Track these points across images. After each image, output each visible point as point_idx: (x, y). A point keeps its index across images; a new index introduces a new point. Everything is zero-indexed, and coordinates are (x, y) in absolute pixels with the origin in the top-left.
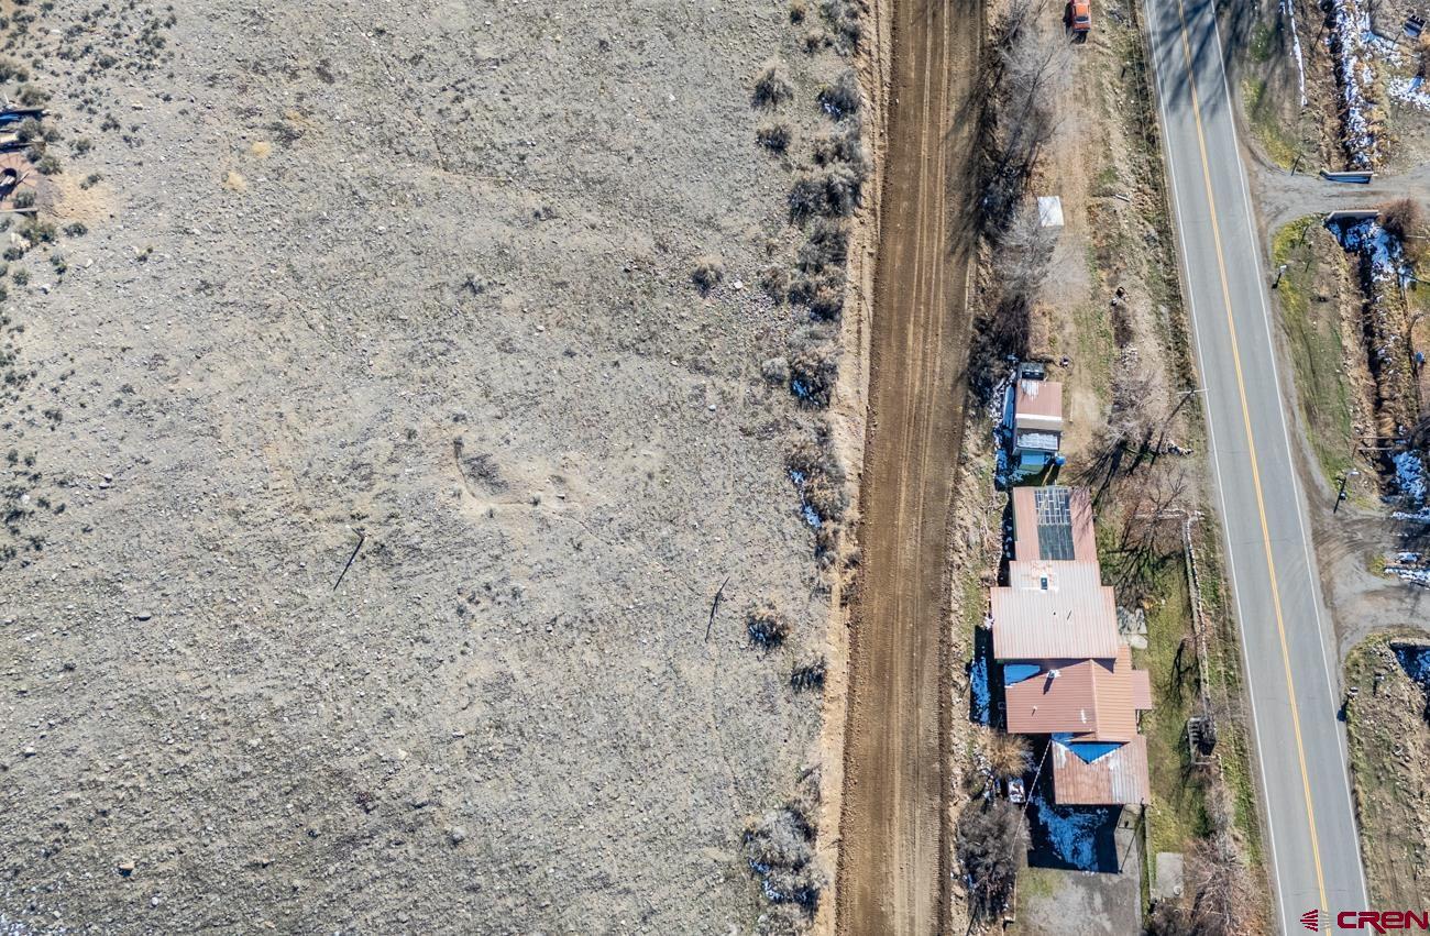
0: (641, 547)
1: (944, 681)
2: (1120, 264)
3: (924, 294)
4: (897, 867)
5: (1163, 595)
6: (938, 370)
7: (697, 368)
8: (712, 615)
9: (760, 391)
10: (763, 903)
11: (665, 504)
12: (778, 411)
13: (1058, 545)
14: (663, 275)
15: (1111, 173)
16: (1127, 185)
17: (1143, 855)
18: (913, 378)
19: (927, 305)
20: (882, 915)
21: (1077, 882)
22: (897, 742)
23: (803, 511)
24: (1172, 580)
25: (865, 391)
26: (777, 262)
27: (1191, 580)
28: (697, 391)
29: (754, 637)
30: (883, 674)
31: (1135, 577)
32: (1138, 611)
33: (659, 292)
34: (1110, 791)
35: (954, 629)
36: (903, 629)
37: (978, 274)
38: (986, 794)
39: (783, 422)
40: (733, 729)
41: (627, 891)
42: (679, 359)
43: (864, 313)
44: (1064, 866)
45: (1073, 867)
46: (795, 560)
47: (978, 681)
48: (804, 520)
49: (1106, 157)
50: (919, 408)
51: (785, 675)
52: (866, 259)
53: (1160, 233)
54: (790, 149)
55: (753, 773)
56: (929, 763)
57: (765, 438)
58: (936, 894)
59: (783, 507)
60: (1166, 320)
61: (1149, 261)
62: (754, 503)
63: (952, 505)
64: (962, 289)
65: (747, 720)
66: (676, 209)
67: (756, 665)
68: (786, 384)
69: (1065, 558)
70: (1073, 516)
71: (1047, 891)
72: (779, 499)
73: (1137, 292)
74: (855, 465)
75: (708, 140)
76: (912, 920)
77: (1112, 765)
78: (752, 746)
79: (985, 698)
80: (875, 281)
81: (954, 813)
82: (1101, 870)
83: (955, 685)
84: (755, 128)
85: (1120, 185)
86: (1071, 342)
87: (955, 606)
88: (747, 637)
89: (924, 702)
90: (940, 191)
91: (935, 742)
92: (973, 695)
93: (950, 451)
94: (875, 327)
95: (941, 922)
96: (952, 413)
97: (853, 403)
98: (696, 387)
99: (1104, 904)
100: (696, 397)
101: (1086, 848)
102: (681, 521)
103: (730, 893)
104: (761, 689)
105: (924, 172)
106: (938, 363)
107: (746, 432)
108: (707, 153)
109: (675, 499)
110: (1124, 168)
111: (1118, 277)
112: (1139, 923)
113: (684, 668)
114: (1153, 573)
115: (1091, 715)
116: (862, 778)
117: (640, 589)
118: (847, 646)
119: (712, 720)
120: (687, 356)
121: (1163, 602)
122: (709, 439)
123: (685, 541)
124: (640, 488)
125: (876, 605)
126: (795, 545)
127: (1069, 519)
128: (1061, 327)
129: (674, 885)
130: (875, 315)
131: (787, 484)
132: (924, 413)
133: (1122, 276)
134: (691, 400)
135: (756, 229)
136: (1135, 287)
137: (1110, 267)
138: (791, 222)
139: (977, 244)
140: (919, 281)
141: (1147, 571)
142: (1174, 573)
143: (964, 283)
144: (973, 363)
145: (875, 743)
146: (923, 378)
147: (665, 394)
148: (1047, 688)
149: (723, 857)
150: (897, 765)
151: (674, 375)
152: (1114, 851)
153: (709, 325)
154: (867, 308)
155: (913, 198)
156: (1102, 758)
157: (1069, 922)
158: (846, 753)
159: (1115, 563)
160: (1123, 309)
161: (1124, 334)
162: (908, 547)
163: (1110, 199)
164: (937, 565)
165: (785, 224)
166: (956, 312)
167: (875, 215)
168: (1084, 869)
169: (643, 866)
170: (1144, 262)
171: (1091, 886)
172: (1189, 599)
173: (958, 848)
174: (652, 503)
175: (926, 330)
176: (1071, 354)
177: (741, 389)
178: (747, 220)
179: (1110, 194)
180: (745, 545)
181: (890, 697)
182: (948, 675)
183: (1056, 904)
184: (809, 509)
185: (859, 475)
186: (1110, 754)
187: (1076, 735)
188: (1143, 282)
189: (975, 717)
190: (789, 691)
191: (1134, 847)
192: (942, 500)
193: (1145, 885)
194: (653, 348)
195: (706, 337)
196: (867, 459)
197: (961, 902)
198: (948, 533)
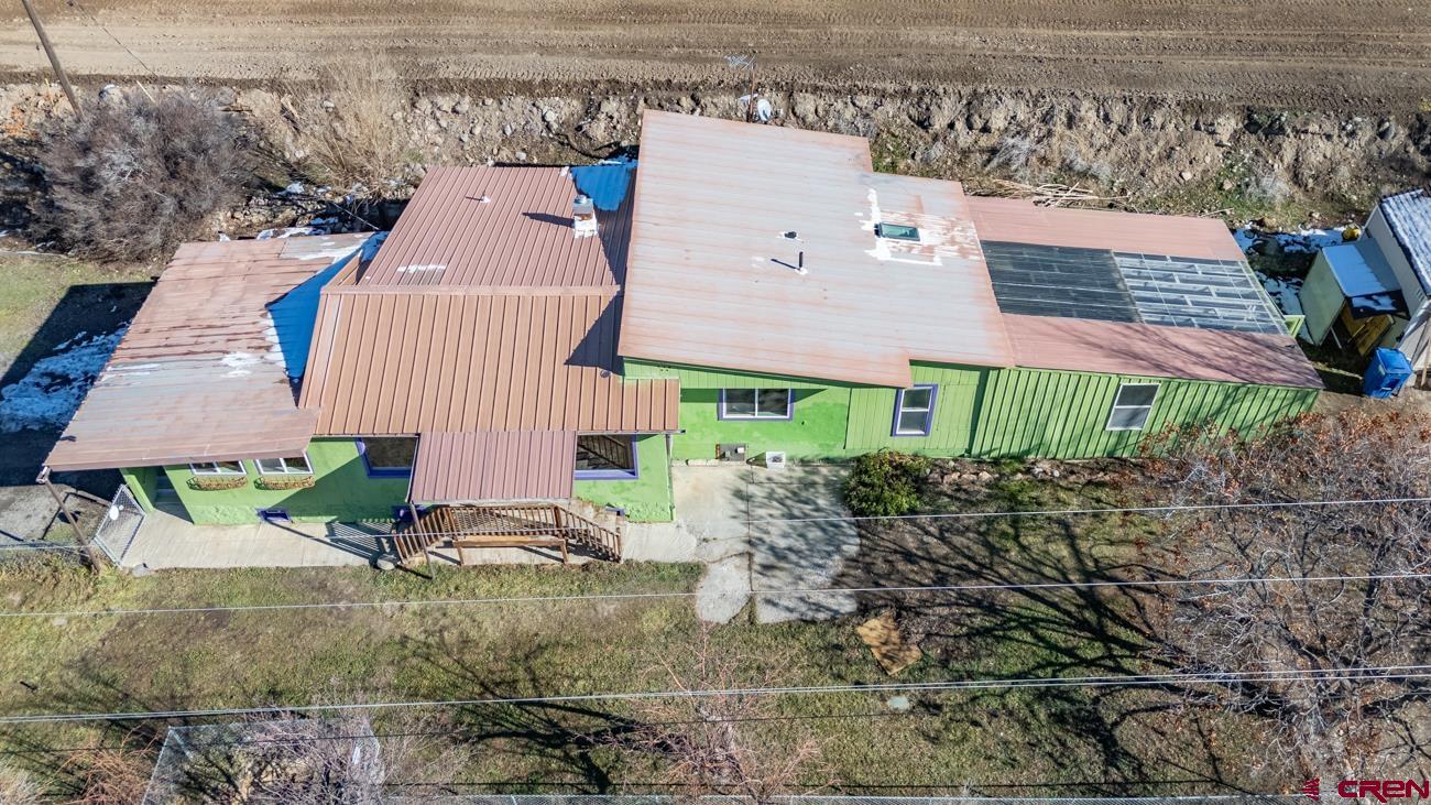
5: (928, 705)
114: (1016, 677)
141: (1021, 654)
156: (272, 336)
159: (1032, 540)
186: (277, 356)
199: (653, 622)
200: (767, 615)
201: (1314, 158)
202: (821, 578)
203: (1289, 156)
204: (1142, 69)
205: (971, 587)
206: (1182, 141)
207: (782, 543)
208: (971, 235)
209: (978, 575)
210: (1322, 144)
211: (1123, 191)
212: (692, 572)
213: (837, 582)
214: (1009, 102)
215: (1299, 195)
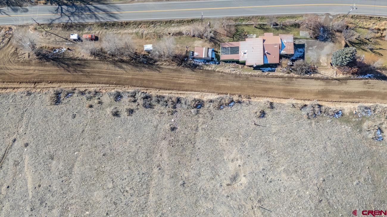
0: (246, 142)
1: (267, 76)
2: (162, 33)
3: (170, 78)
4: (308, 88)
5: (244, 30)
6: (191, 75)
7: (197, 130)
8: (260, 126)
9: (201, 116)
10: (321, 115)
11: (234, 136)
12: (205, 111)
13: (235, 50)
14: (173, 138)
15: (137, 33)
16: (140, 30)
17: (301, 38)
18: (192, 81)
19: (173, 77)
20: (319, 91)
21: (307, 52)
22: (281, 87)
23: (230, 106)
24: (240, 28)
25: (196, 93)
26: (165, 111)
27: (240, 24)
28: (203, 130)
29: (263, 117)
30: (265, 90)
31: (240, 36)
32: (248, 35)
33: (178, 139)
34: (291, 42)
35: (255, 74)
36: (255, 85)
37: (166, 65)
38: (291, 69)
39: (208, 110)
40: (286, 121)
41: (325, 143)
42: (195, 134)
43: (175, 92)
44: (304, 54)
45: (304, 53)
46: (243, 108)
47: (266, 70)
48: (232, 106)
49: (132, 34)
50: (201, 80)
51: (271, 110)
52: (160, 91)
53: (152, 24)
54: (132, 108)
55: (294, 117)
56: (286, 81)
57: (213, 114)
58: (314, 80)
59: (230, 110)
60: (176, 25)
61: (160, 27)
62: (230, 117)
63: (225, 73)
64: (169, 69)
65: (283, 118)
66: (153, 135)
67: (270, 116)
68: (198, 109)
69: (239, 49)
70: (228, 46)
71: (309, 58)
72: (228, 111)
73: (169, 30)
74: (216, 95)
75: (131, 128)
76: (319, 85)
77: (285, 42)
78: (289, 117)
79: (270, 69)
80: (166, 90)
81: (296, 76)
82: (304, 47)
83: (268, 74)
84: (126, 117)
85: (140, 32)
86: (182, 45)
87: (250, 74)
88: (263, 118)
89: (272, 81)
90: (141, 73)
91: (281, 79)
92: (269, 71)
93: (212, 73)
94: (179, 90)
95: (320, 79)
96: (202, 73)
97: (200, 95)
98: (202, 130)
99: (311, 47)
100: (205, 130)
101: (300, 50)
102: (238, 133)
103: (321, 122)
104: (275, 115)
105: (136, 77)
106: (189, 75)
107: (212, 119)
108: (135, 128)
109: (232, 134)
110: (134, 31)
111: (165, 34)
112: (314, 40)
113: (274, 131)
115: (276, 45)
116: (289, 95)
117: (256, 142)
118: (260, 98)
119: (284, 125)
120: (194, 132)
121: (245, 30)
122: (215, 127)
123: (243, 132)
124: (231, 142)
125: (249, 92)
126: (239, 108)
127: (229, 47)
128: (178, 48)
129: (322, 133)
130: (176, 90)
131: (224, 109)
132: (202, 79)
133: (165, 33)
134: (206, 131)
135: (157, 116)
136: (167, 31)
137: (162, 35)
138: (153, 108)
139: (157, 65)
140: (167, 79)
141: (238, 33)
142: (238, 27)
143: (168, 68)
144: (189, 67)
145: (282, 92)
146: (192, 79)
147: (205, 137)
148: (269, 54)
149: (314, 123)
150: (286, 87)
151: (199, 135)
152: (300, 44)
153: (185, 127)
154: (174, 92)
155: (144, 80)
156: (284, 43)
157: (315, 54)
158: (284, 98)
160: (173, 34)
161: (180, 34)
162: (236, 84)
163: (144, 34)
164: (240, 77)
165: (154, 109)
166: (175, 70)
167: (148, 89)
168: (304, 51)
169: (319, 139)
170: (160, 28)
171: (308, 50)
172: (245, 25)
173: (304, 75)
174: (234, 139)
175: (180, 78)
176: (185, 46)
177: (201, 120)
178: (154, 118)
179: (142, 34)
180: (241, 119)
181: (271, 89)
182: (266, 75)
183: (312, 57)
184: (230, 105)
185: (218, 94)
186: (283, 42)
187: (280, 48)
188: (166, 29)
189: (274, 71)
190: (274, 109)
191: (299, 40)
192: (224, 75)
193: (307, 39)
194: (193, 140)
195: (188, 128)
196: (214, 93)
197: (315, 75)
198: (232, 74)
200: (252, 35)
208: (240, 54)
212: (256, 37)
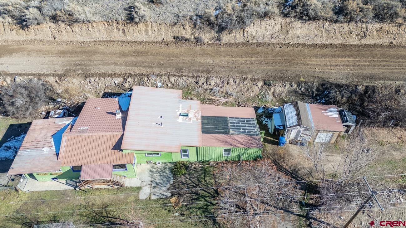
5: (182, 215)
6: (327, 71)
19: (371, 65)
32: (168, 194)
36: (160, 60)
50: (297, 63)
64: (393, 80)
74: (254, 38)
89: (117, 68)
91: (93, 72)
93: (271, 76)
94: (344, 45)
96: (298, 77)
97: (291, 34)
106: (331, 71)
114: (199, 208)
128: (395, 149)
132: (295, 65)
148: (109, 113)
150: (85, 58)
154: (355, 41)
156: (53, 143)
159: (207, 179)
166: (374, 78)
175: (353, 66)
186: (54, 148)
199: (130, 199)
200: (153, 197)
201: (278, 91)
202: (165, 189)
203: (272, 90)
204: (246, 69)
205: (194, 189)
206: (251, 87)
207: (158, 182)
208: (199, 115)
209: (195, 187)
210: (279, 88)
211: (238, 98)
212: (139, 189)
213: (168, 189)
214: (215, 79)
215: (274, 99)
